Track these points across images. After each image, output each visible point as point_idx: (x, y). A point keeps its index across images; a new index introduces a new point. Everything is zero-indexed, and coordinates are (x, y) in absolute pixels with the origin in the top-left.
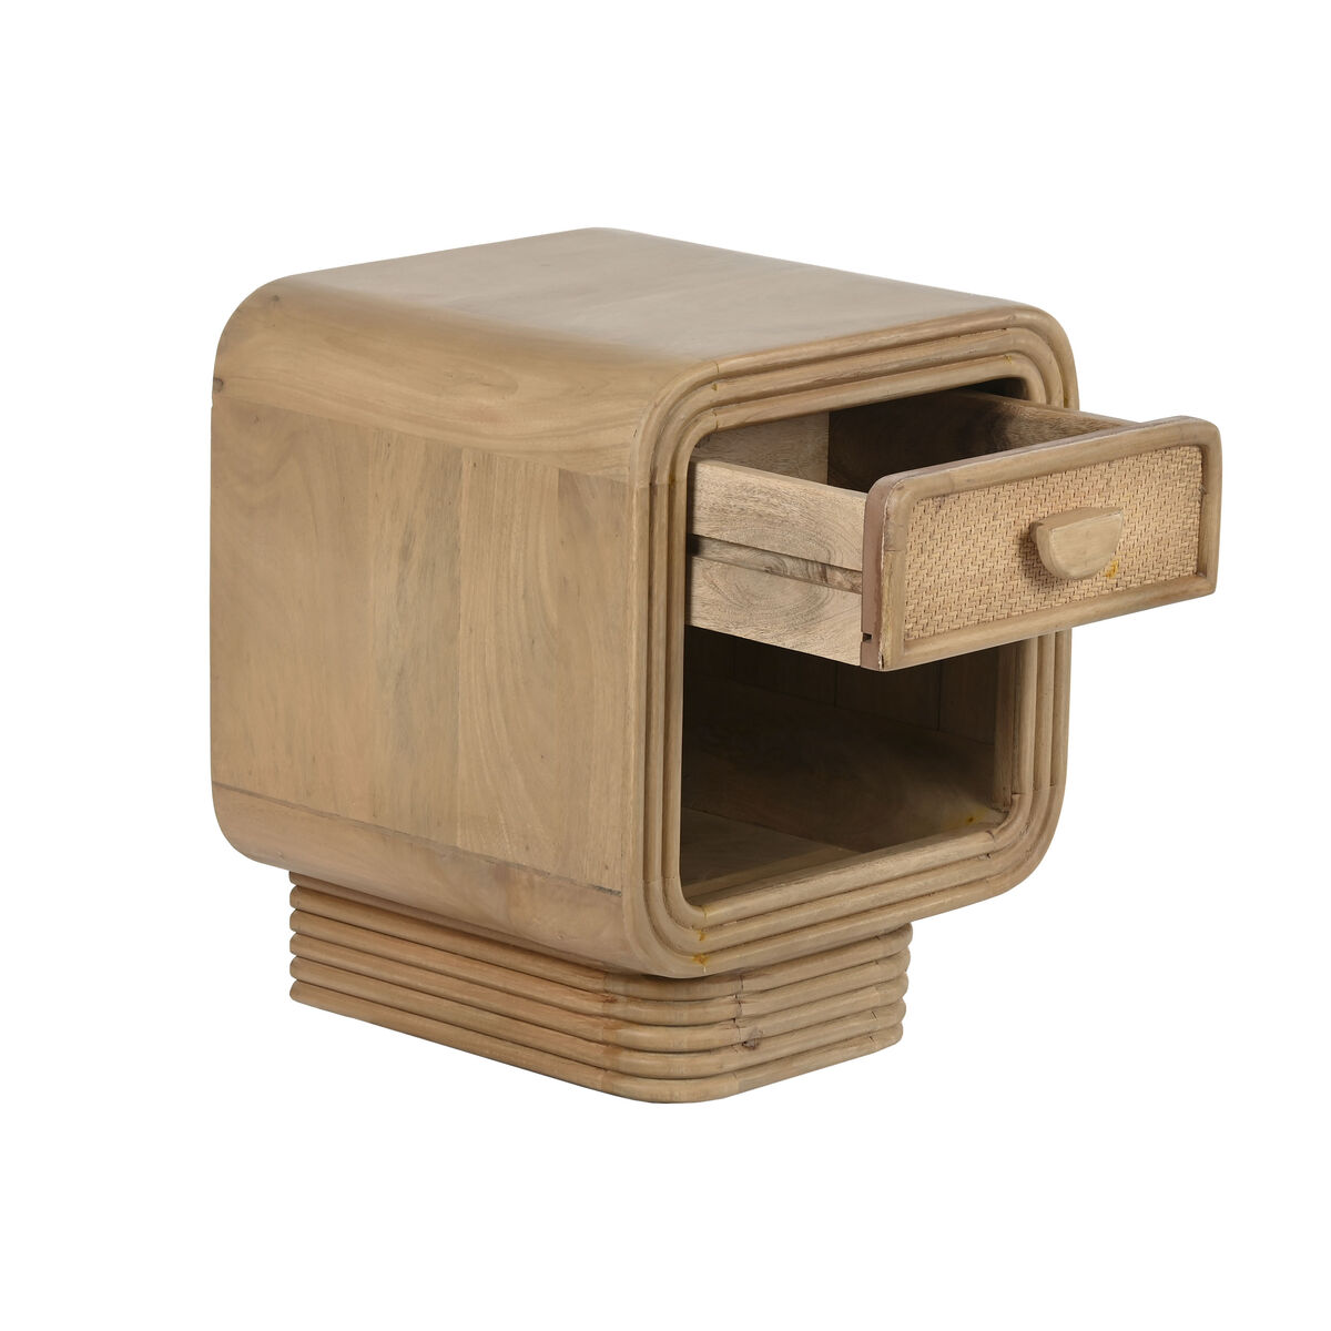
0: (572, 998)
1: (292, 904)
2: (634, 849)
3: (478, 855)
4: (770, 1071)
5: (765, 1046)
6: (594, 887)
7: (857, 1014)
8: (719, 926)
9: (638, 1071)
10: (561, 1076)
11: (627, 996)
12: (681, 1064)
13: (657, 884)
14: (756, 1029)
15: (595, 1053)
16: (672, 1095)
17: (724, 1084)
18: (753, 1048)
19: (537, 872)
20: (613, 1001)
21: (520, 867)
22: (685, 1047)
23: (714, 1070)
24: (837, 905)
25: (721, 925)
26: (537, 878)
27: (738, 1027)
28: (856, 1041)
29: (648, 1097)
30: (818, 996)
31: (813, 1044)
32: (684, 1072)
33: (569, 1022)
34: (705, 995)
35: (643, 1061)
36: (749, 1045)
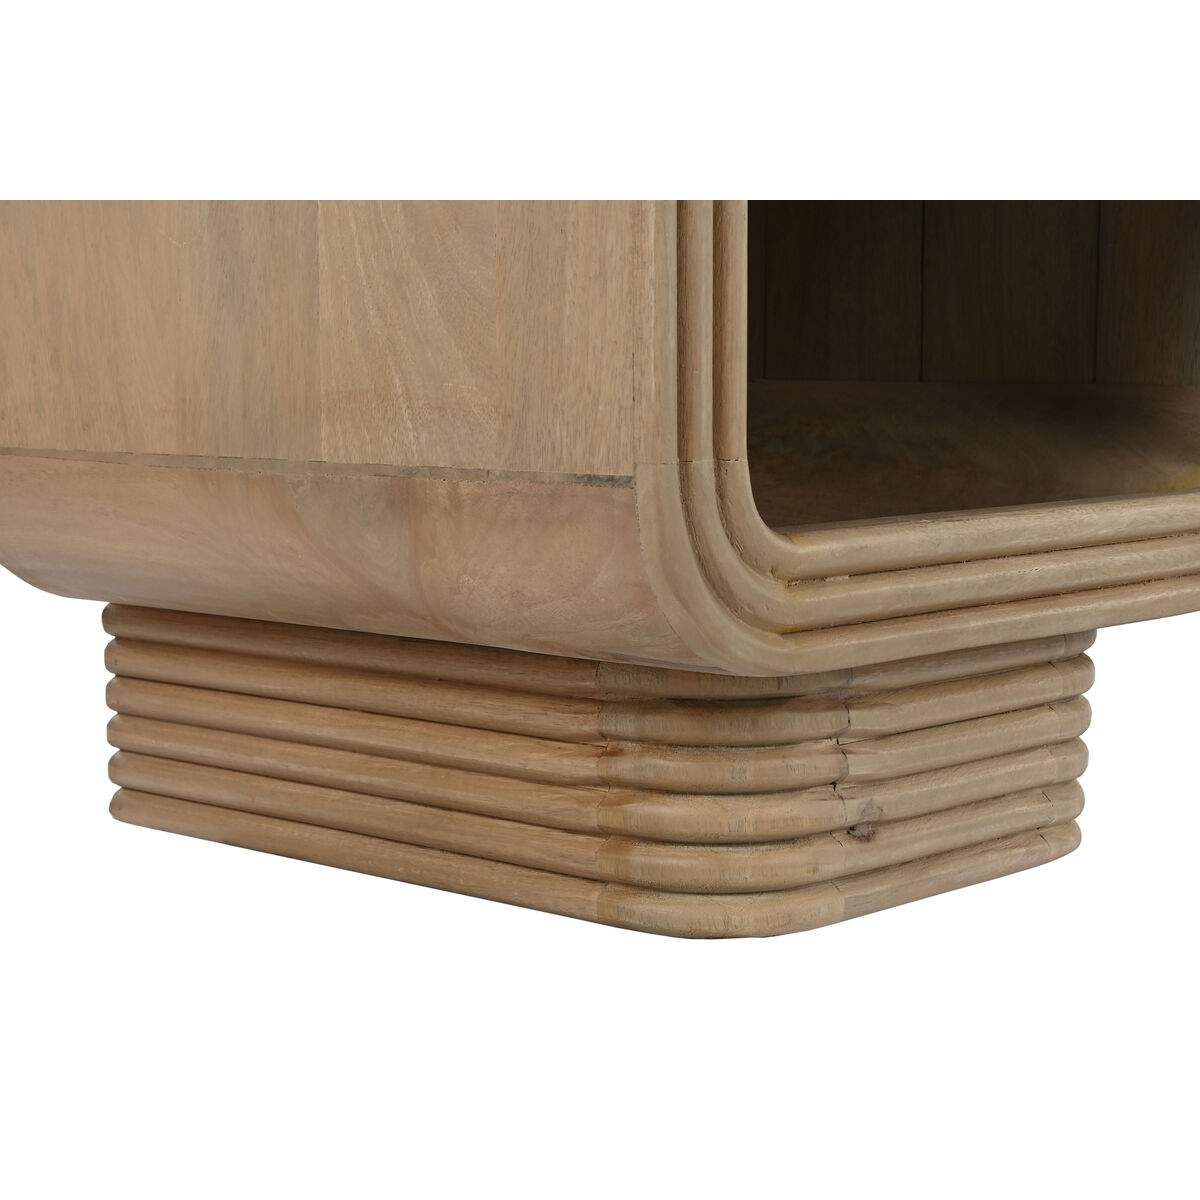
0: (543, 755)
1: (109, 666)
2: (658, 381)
3: (358, 468)
4: (896, 881)
5: (885, 836)
6: (579, 479)
7: (1023, 792)
8: (817, 579)
9: (665, 880)
10: (526, 901)
11: (640, 740)
12: (744, 865)
13: (704, 464)
14: (870, 804)
15: (585, 853)
16: (727, 923)
17: (821, 901)
18: (867, 838)
19: (467, 474)
20: (616, 753)
21: (434, 471)
22: (749, 831)
23: (802, 875)
24: (1015, 572)
25: (823, 578)
26: (466, 488)
27: (841, 798)
28: (1020, 839)
29: (685, 928)
30: (969, 754)
31: (959, 839)
32: (749, 878)
33: (537, 801)
34: (784, 734)
35: (674, 862)
36: (859, 832)
